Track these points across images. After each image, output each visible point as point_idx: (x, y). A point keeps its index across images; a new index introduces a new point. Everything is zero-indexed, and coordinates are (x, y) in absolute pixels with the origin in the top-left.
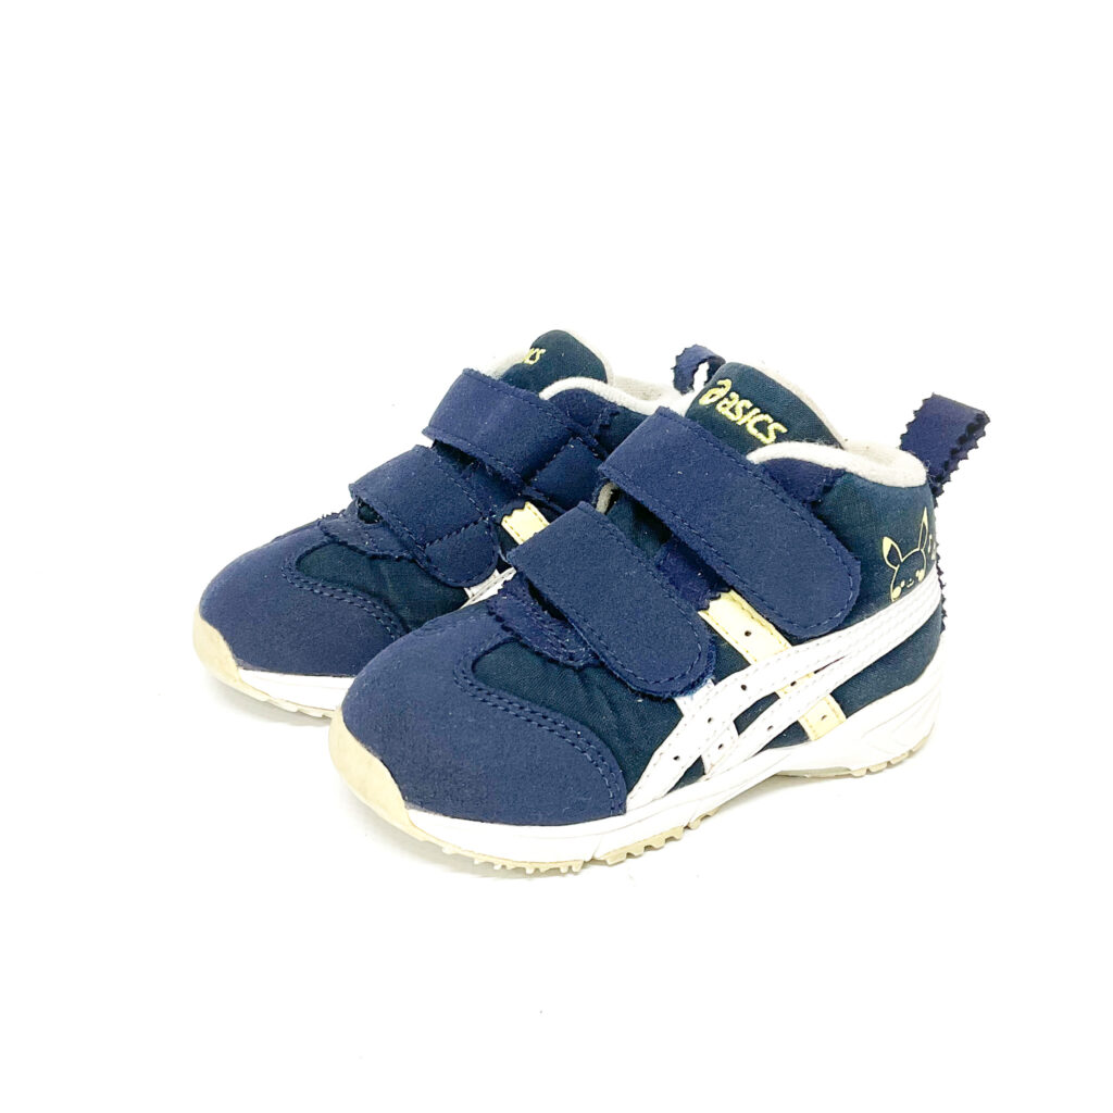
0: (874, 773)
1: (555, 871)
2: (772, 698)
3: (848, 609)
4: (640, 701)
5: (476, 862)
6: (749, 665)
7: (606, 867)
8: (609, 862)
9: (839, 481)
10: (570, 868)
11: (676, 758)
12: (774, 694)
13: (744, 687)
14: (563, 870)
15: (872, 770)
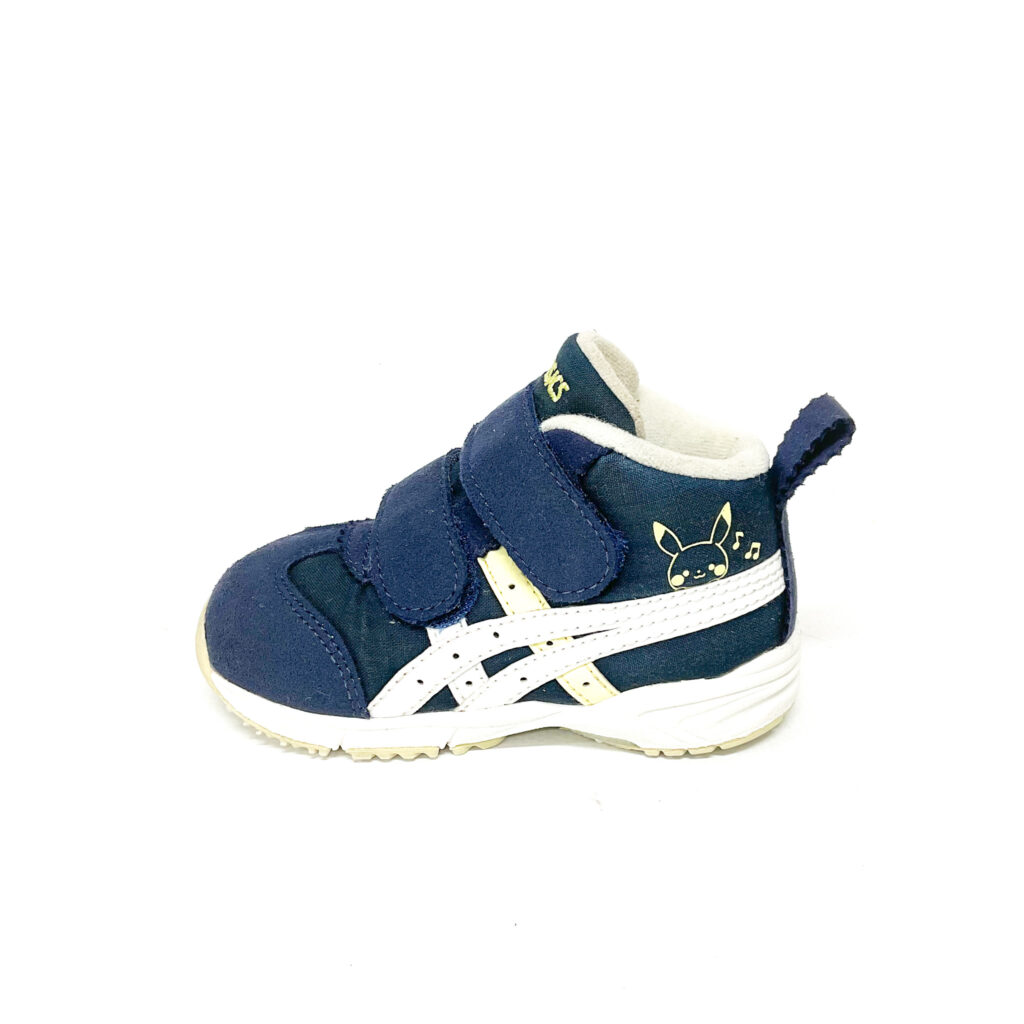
0: (665, 756)
1: (303, 750)
2: (524, 652)
3: (604, 583)
4: (392, 622)
5: (245, 724)
6: (505, 615)
7: (350, 761)
8: (354, 758)
9: (603, 459)
10: (318, 751)
11: (420, 682)
12: (527, 647)
13: (496, 635)
14: (311, 752)
15: (666, 753)
